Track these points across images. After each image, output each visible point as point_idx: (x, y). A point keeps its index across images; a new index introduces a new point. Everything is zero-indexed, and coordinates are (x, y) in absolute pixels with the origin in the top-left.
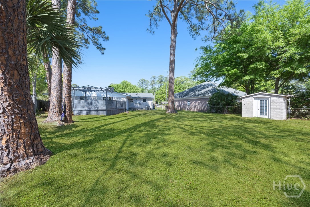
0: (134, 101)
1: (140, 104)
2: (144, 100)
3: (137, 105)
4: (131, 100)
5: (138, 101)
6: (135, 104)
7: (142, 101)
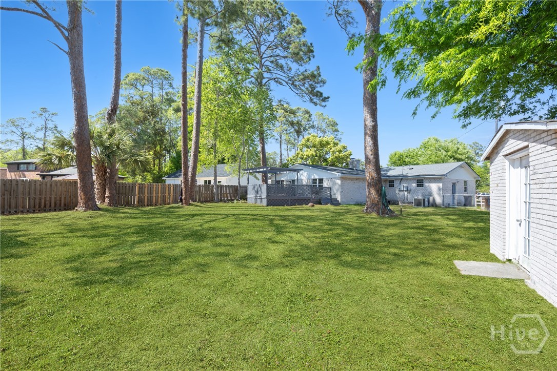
0: (396, 184)
1: (409, 191)
2: (418, 181)
3: (401, 193)
4: (390, 182)
5: (405, 185)
6: (397, 192)
7: (414, 185)
